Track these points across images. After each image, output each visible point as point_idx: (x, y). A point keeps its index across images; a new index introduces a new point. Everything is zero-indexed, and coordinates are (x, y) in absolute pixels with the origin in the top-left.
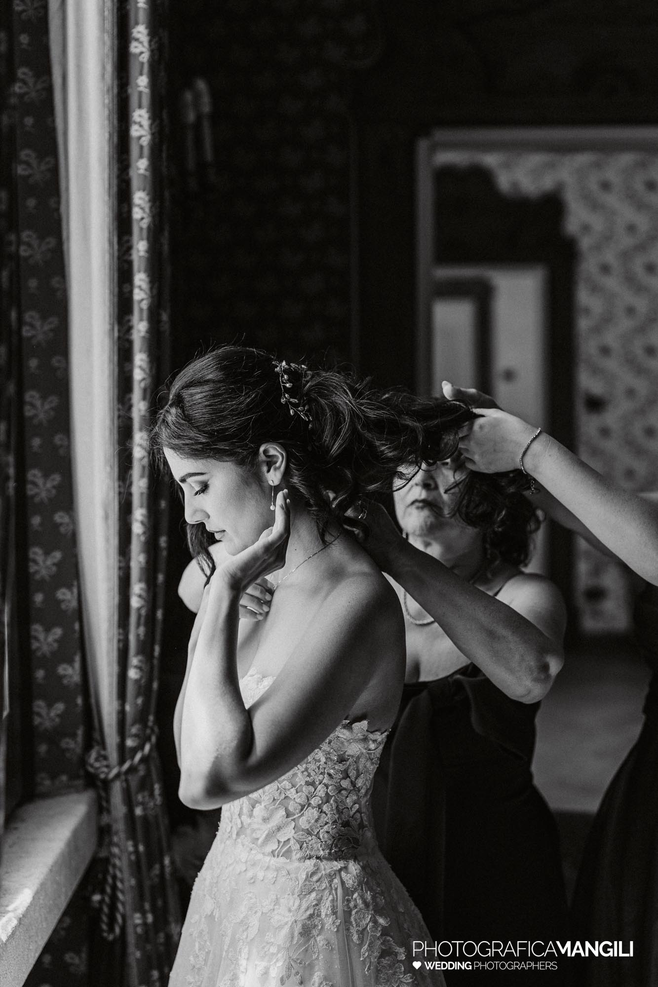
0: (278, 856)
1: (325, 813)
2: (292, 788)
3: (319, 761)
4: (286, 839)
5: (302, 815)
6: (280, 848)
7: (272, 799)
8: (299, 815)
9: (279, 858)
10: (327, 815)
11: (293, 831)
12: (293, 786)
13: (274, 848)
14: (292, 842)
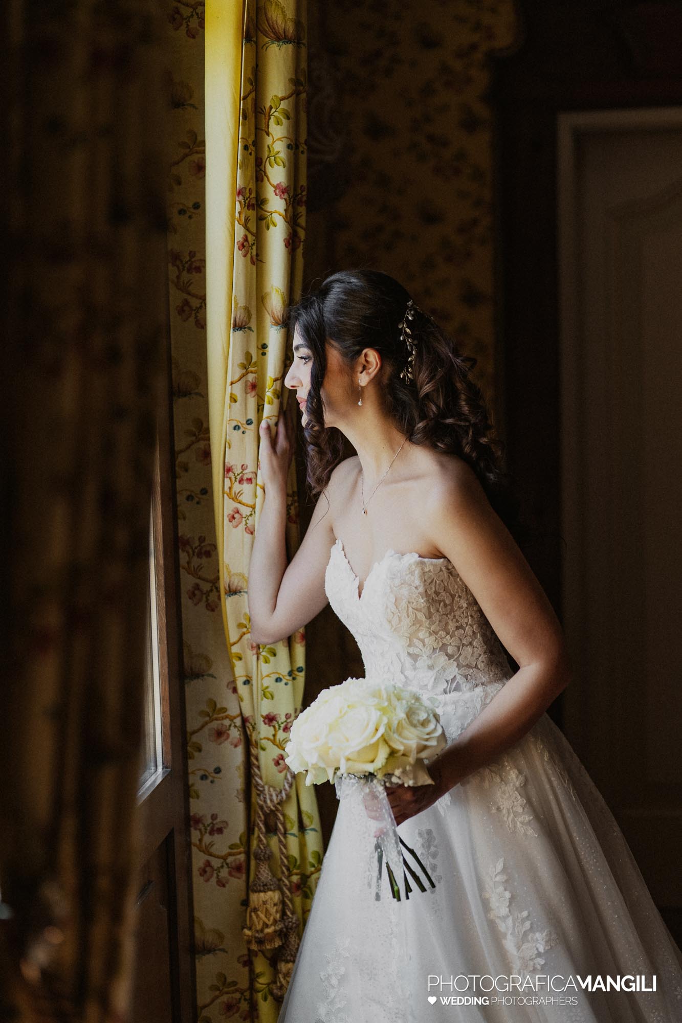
0: (450, 692)
1: (476, 647)
2: (447, 635)
3: (462, 607)
4: (452, 677)
5: (460, 654)
6: (450, 685)
7: (432, 649)
8: (457, 655)
9: (452, 692)
10: (478, 649)
11: (457, 669)
12: (448, 634)
13: (445, 687)
14: (458, 677)
